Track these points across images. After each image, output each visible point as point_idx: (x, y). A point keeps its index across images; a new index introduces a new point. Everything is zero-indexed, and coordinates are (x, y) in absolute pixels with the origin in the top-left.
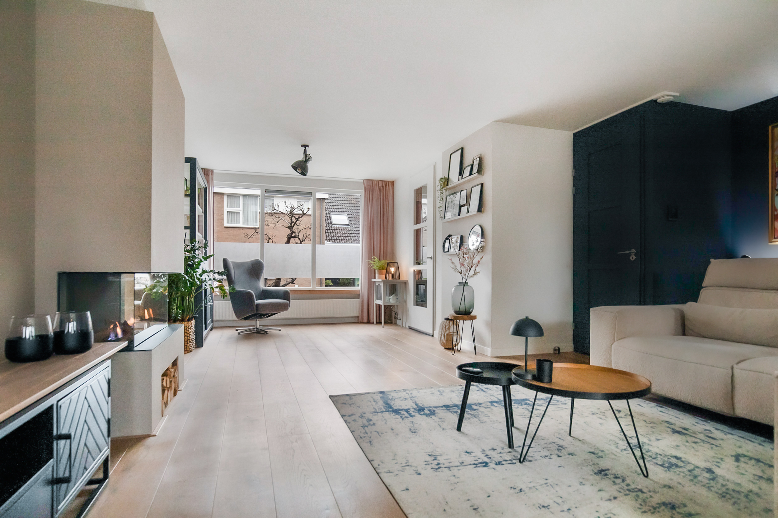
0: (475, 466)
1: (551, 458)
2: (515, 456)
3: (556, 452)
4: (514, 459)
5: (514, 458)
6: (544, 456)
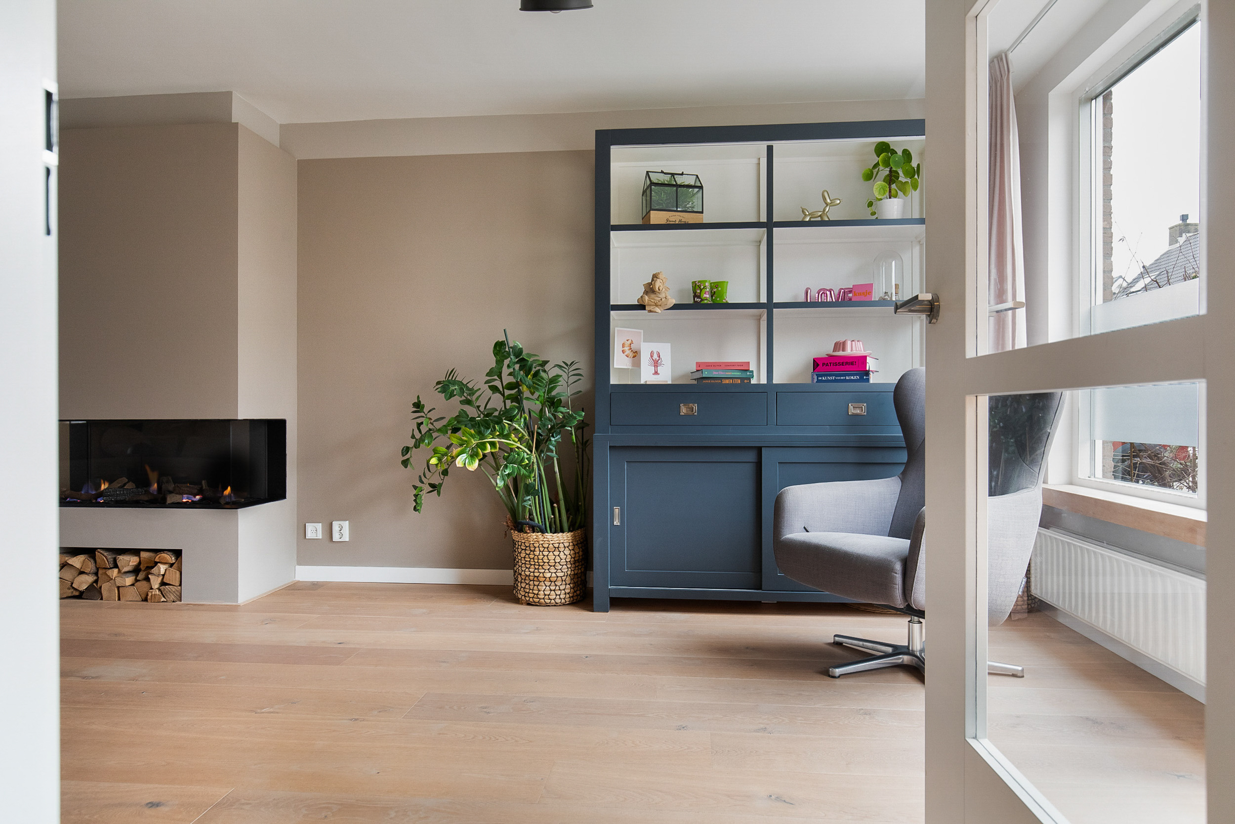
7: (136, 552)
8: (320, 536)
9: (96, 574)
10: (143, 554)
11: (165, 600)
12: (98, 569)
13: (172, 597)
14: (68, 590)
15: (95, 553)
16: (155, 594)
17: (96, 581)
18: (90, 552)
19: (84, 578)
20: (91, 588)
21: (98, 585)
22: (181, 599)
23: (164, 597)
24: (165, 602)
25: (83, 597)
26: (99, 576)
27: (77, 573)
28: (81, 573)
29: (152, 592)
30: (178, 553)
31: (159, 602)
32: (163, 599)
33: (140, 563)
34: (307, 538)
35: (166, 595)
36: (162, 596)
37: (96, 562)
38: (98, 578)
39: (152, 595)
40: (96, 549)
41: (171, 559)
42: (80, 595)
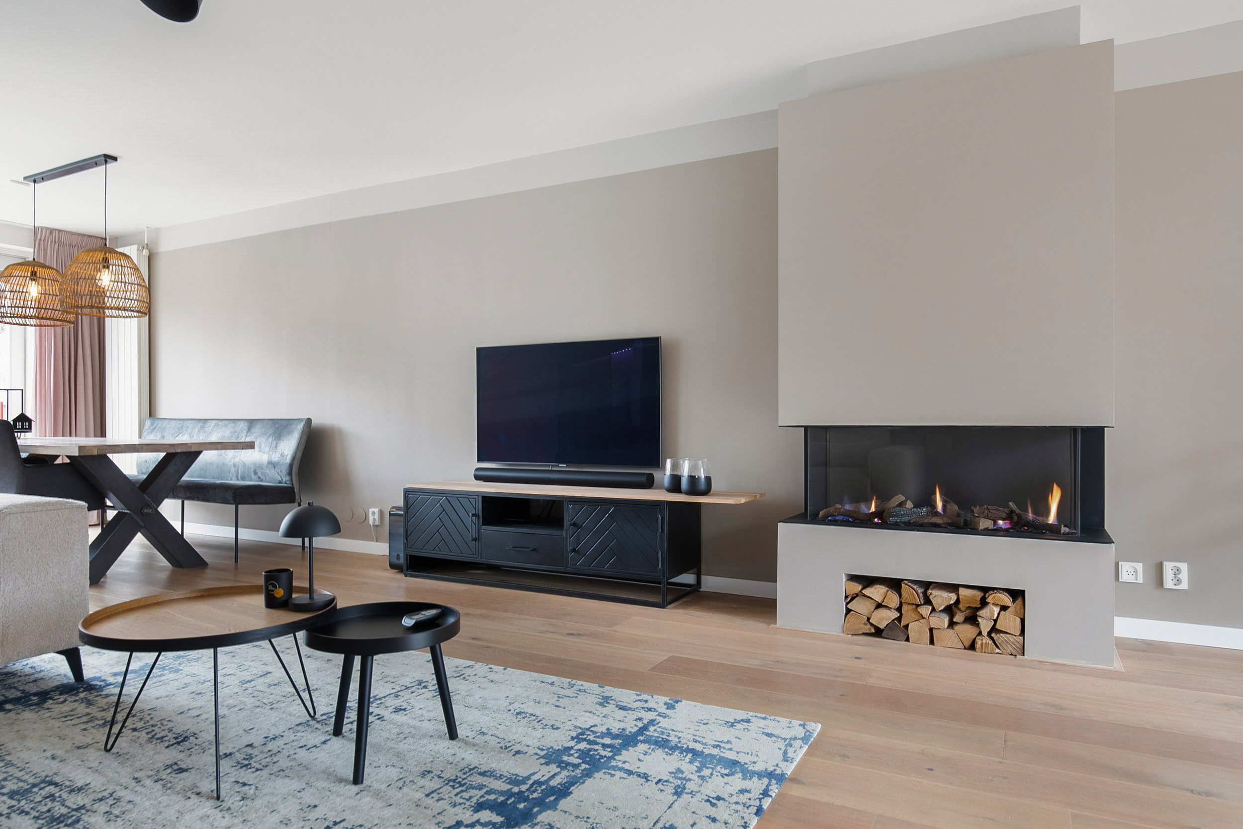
0: (377, 698)
1: (264, 739)
2: (326, 724)
3: (255, 752)
4: (326, 719)
5: (326, 722)
6: (277, 739)
7: (954, 588)
8: (1140, 580)
9: (899, 609)
10: (962, 591)
11: (1001, 652)
12: (901, 604)
13: (1010, 649)
14: (864, 626)
15: (901, 585)
16: (986, 643)
17: (899, 619)
18: (895, 584)
19: (883, 612)
20: (891, 625)
21: (902, 624)
22: (1024, 653)
23: (998, 647)
24: (1000, 654)
25: (883, 635)
26: (903, 612)
27: (874, 607)
28: (879, 606)
29: (982, 640)
30: (1017, 595)
31: (992, 653)
32: (997, 651)
33: (958, 602)
34: (1120, 580)
35: (1001, 645)
36: (995, 647)
37: (900, 596)
38: (901, 615)
39: (982, 644)
40: (902, 580)
41: (1006, 600)
42: (878, 632)
